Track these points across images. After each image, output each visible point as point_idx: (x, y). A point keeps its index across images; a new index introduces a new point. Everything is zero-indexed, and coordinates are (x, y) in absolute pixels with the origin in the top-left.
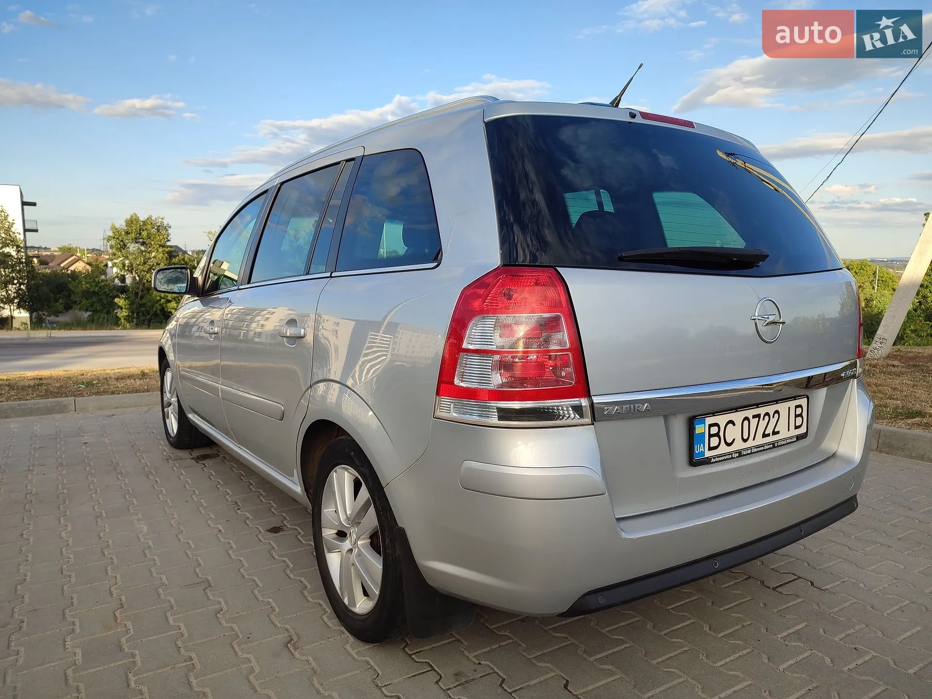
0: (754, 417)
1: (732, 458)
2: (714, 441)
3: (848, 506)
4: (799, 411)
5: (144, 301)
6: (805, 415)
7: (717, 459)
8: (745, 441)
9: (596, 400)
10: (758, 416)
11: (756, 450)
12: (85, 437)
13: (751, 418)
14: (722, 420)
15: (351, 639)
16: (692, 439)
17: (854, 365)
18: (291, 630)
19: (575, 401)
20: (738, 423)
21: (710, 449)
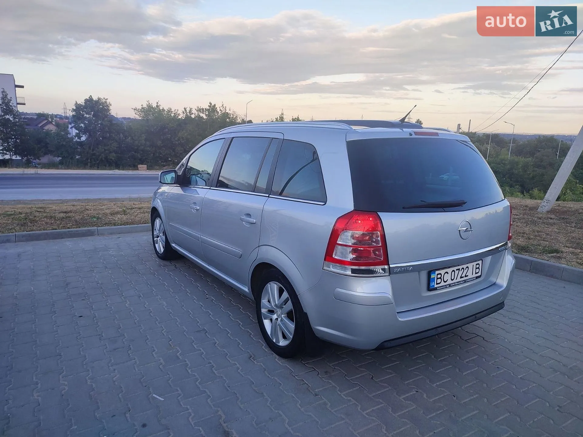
0: (457, 270)
1: (446, 287)
2: (439, 281)
3: (500, 306)
4: (478, 266)
5: (94, 152)
6: (480, 268)
7: (440, 288)
8: (452, 280)
9: (391, 266)
10: (459, 269)
11: (457, 284)
12: (111, 252)
13: (455, 270)
14: (442, 272)
15: (277, 357)
16: (429, 280)
17: (506, 244)
18: (250, 352)
19: (383, 267)
20: (450, 272)
21: (437, 284)
